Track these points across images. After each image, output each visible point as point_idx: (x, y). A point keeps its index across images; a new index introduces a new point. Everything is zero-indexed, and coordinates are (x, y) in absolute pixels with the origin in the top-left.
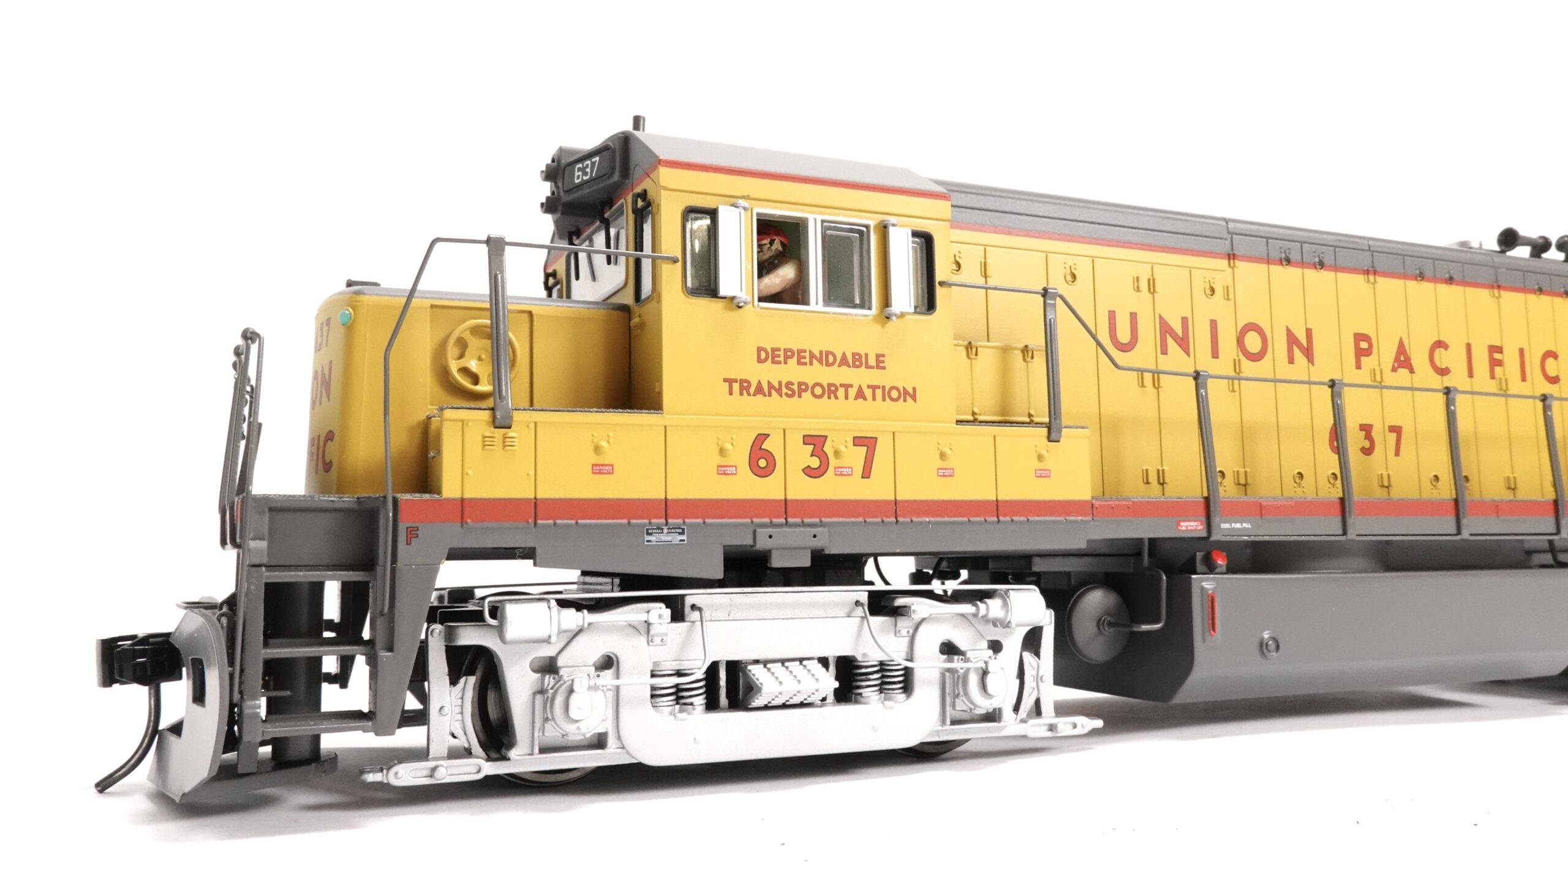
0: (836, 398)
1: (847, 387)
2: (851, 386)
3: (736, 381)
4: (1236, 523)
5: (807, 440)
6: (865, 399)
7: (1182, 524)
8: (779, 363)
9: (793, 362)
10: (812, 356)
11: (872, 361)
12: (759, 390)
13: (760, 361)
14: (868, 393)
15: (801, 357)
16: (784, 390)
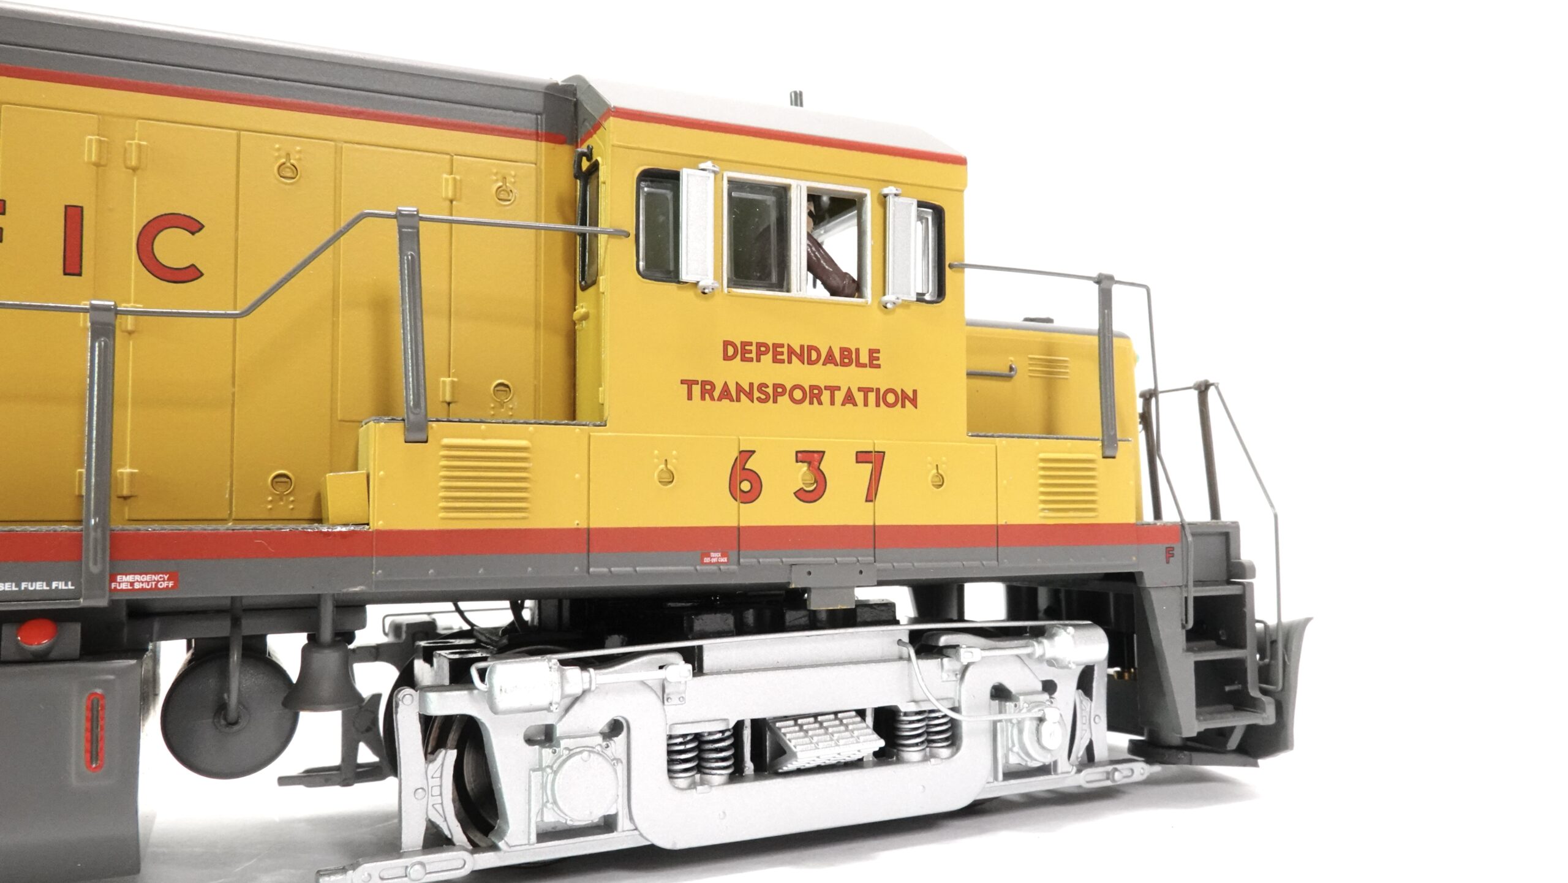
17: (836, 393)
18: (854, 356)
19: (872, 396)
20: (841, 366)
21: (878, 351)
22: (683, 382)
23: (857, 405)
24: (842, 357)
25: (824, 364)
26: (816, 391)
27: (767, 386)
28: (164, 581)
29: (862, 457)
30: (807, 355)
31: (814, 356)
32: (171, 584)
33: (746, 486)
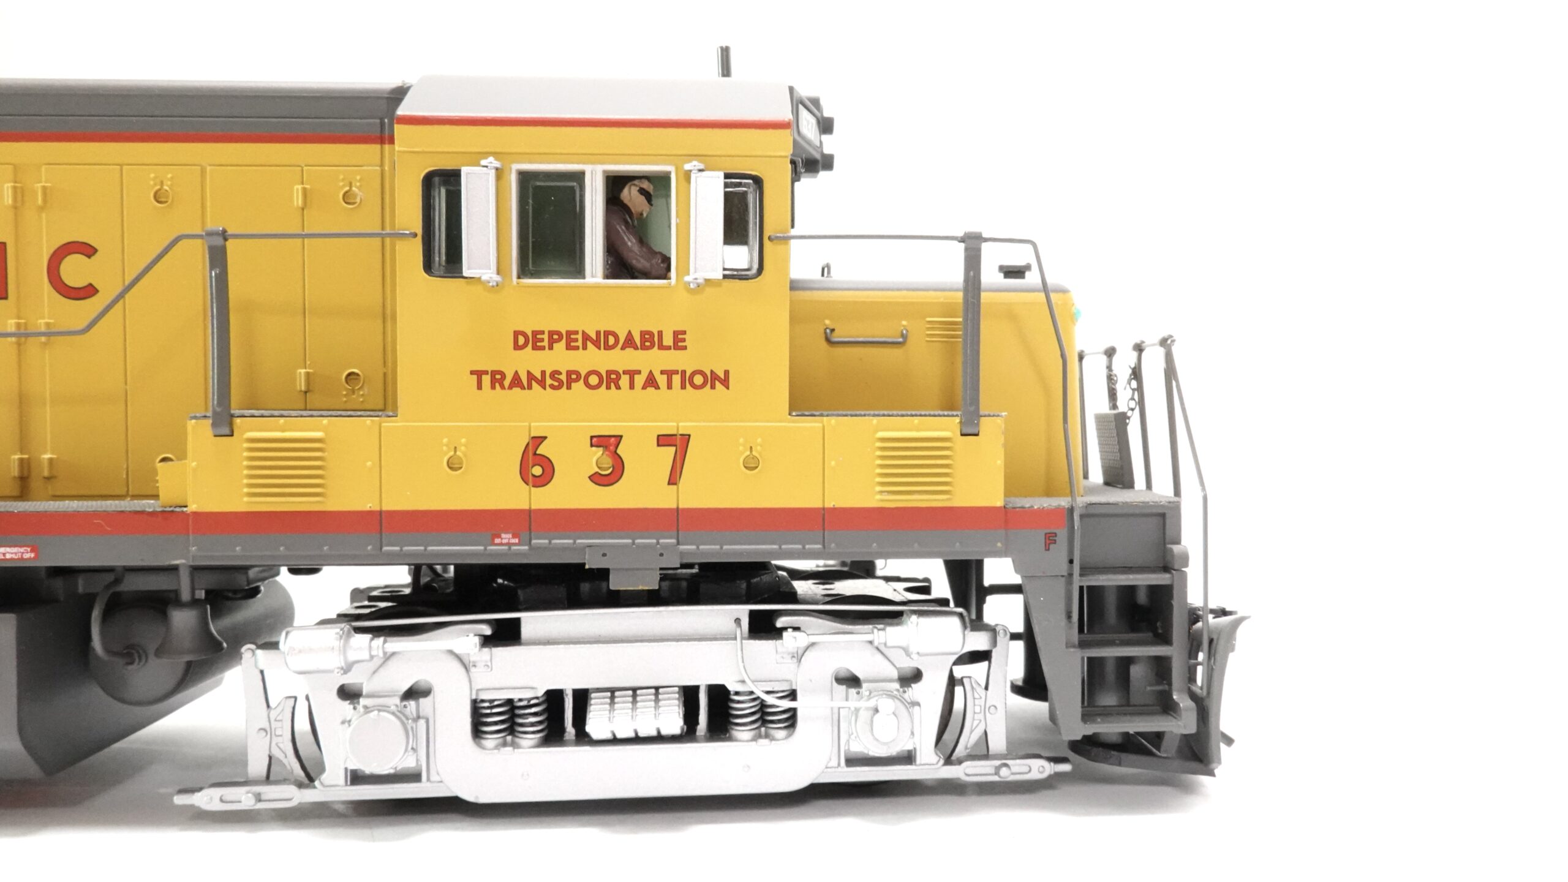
17: (636, 377)
18: (656, 339)
19: (676, 379)
20: (641, 349)
21: (684, 333)
22: (472, 373)
23: (659, 388)
24: (643, 339)
25: (623, 348)
26: (613, 376)
27: (560, 373)
28: (27, 553)
29: (663, 440)
30: (603, 340)
31: (611, 340)
32: (33, 555)
33: (537, 471)
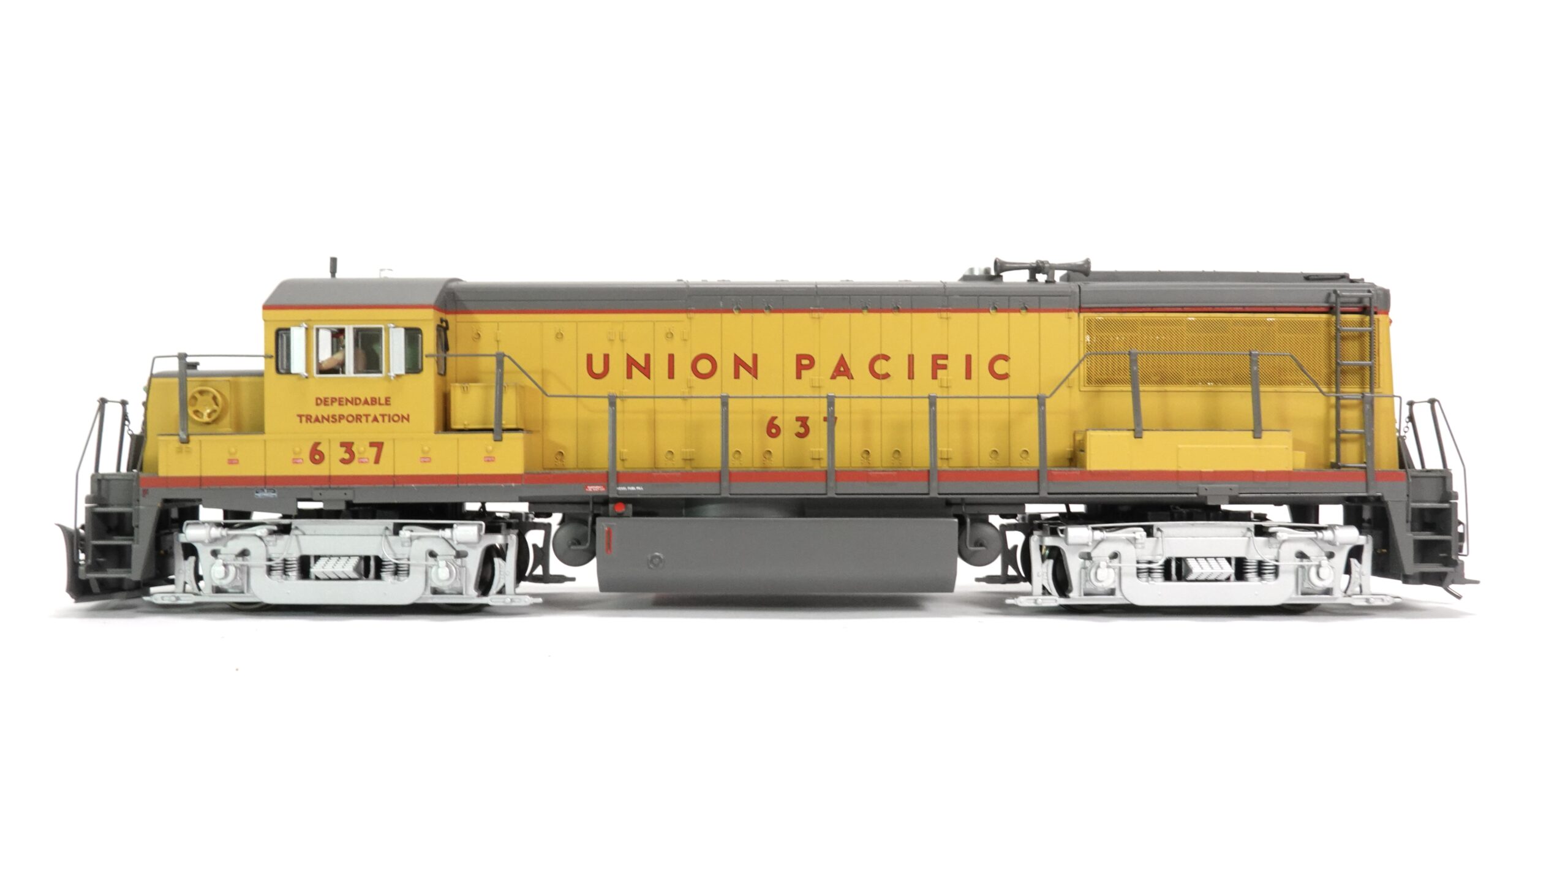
0: (361, 422)
1: (367, 416)
2: (369, 415)
3: (303, 416)
4: (631, 486)
5: (343, 445)
6: (378, 421)
7: (589, 487)
8: (328, 405)
9: (336, 404)
10: (347, 400)
11: (383, 401)
12: (317, 420)
13: (317, 404)
14: (380, 419)
15: (341, 401)
16: (331, 419)
